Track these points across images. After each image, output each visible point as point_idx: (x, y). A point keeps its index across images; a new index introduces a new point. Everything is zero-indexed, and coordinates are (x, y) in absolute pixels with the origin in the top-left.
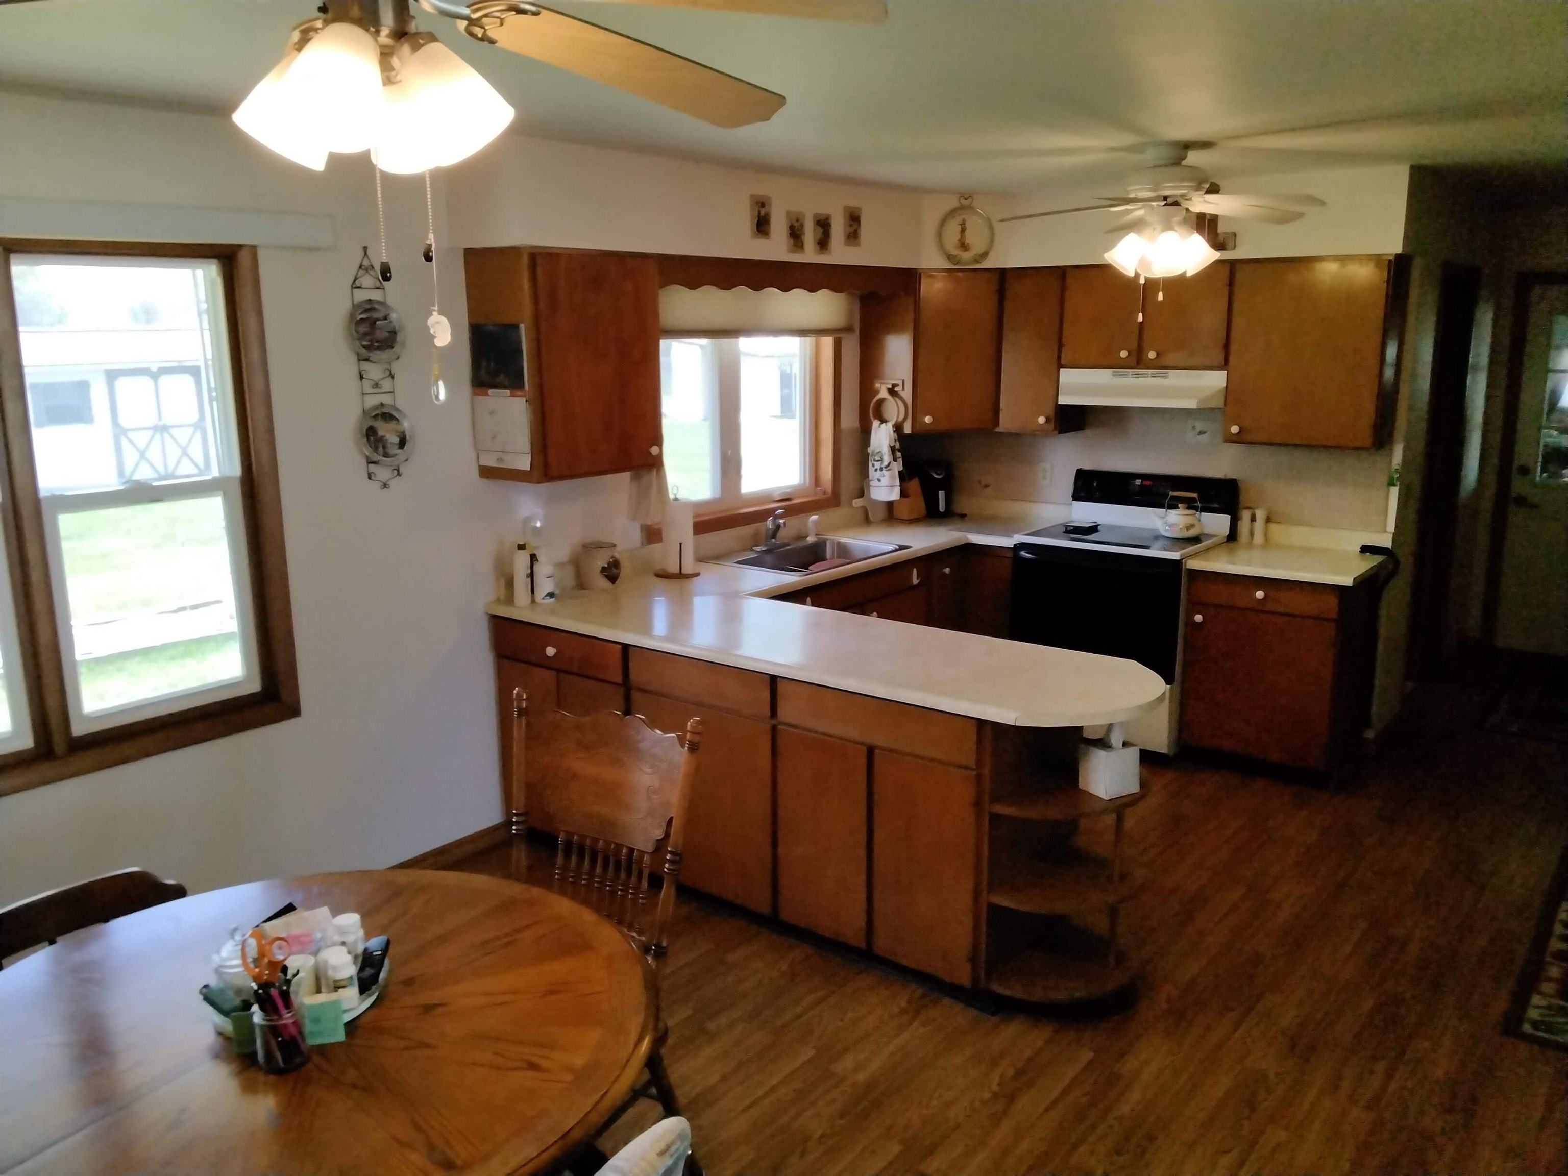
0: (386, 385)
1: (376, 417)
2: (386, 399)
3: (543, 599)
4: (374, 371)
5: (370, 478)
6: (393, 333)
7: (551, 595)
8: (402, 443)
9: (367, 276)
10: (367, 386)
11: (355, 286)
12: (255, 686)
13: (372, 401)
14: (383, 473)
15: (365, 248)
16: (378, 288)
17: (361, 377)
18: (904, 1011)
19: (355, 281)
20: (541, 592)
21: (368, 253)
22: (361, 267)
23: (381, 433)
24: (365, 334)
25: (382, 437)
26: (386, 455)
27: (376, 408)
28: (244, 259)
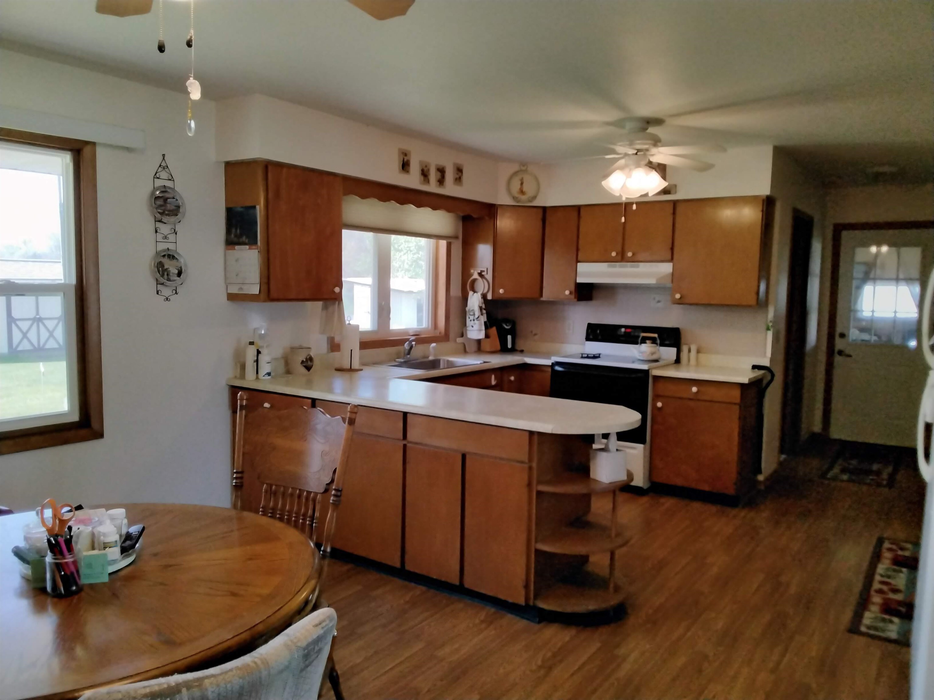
0: (172, 238)
1: (164, 256)
2: (171, 247)
3: (264, 376)
4: (165, 229)
5: (158, 293)
6: (178, 207)
7: (269, 374)
8: (179, 274)
9: (164, 172)
10: (160, 237)
11: (156, 177)
12: (75, 418)
13: (162, 247)
14: (166, 291)
15: (164, 155)
16: (170, 180)
17: (156, 232)
18: (482, 622)
19: (156, 174)
20: (262, 372)
21: (165, 158)
22: (160, 166)
23: (166, 267)
24: (161, 206)
25: (167, 269)
26: (169, 280)
27: (164, 251)
28: (87, 151)
